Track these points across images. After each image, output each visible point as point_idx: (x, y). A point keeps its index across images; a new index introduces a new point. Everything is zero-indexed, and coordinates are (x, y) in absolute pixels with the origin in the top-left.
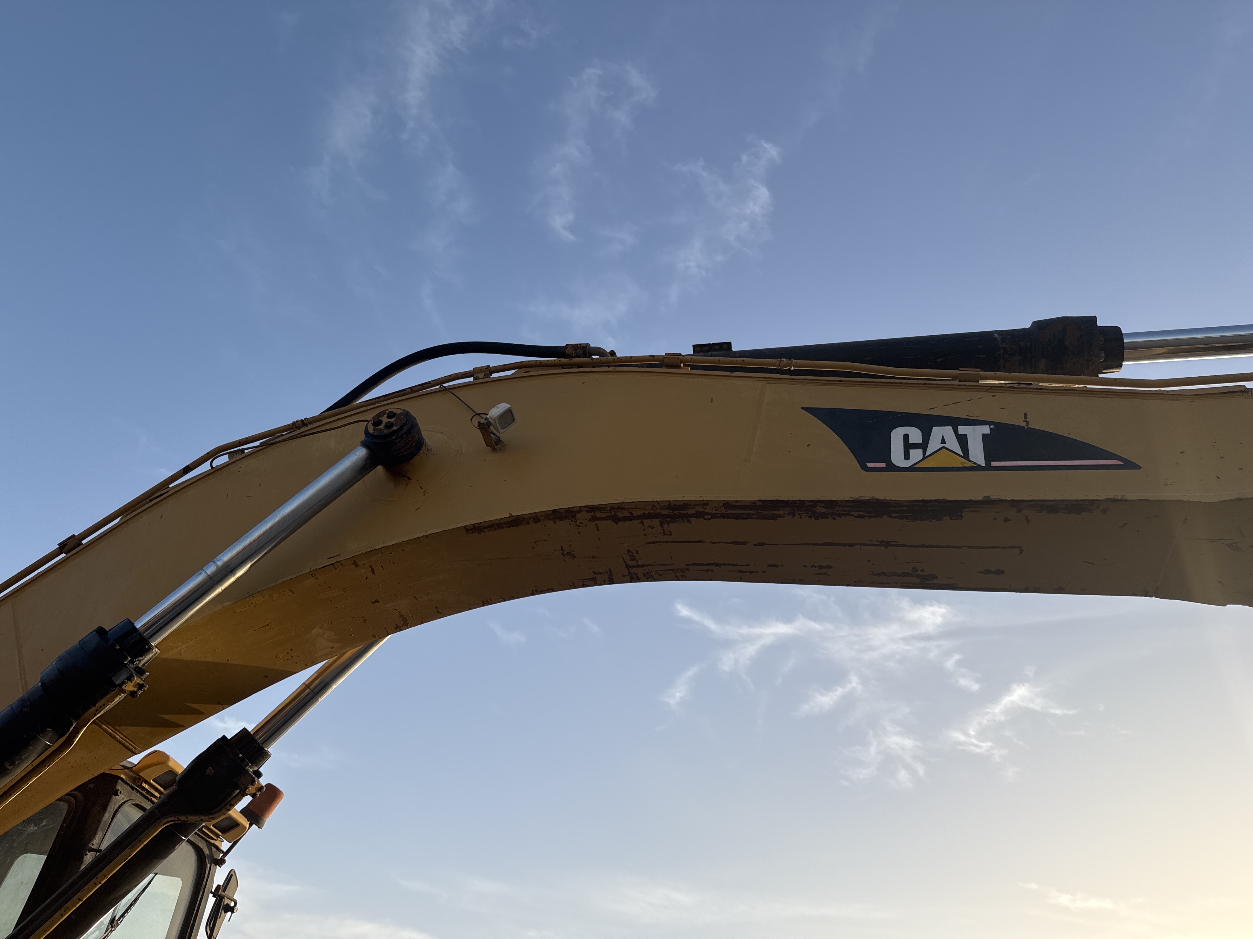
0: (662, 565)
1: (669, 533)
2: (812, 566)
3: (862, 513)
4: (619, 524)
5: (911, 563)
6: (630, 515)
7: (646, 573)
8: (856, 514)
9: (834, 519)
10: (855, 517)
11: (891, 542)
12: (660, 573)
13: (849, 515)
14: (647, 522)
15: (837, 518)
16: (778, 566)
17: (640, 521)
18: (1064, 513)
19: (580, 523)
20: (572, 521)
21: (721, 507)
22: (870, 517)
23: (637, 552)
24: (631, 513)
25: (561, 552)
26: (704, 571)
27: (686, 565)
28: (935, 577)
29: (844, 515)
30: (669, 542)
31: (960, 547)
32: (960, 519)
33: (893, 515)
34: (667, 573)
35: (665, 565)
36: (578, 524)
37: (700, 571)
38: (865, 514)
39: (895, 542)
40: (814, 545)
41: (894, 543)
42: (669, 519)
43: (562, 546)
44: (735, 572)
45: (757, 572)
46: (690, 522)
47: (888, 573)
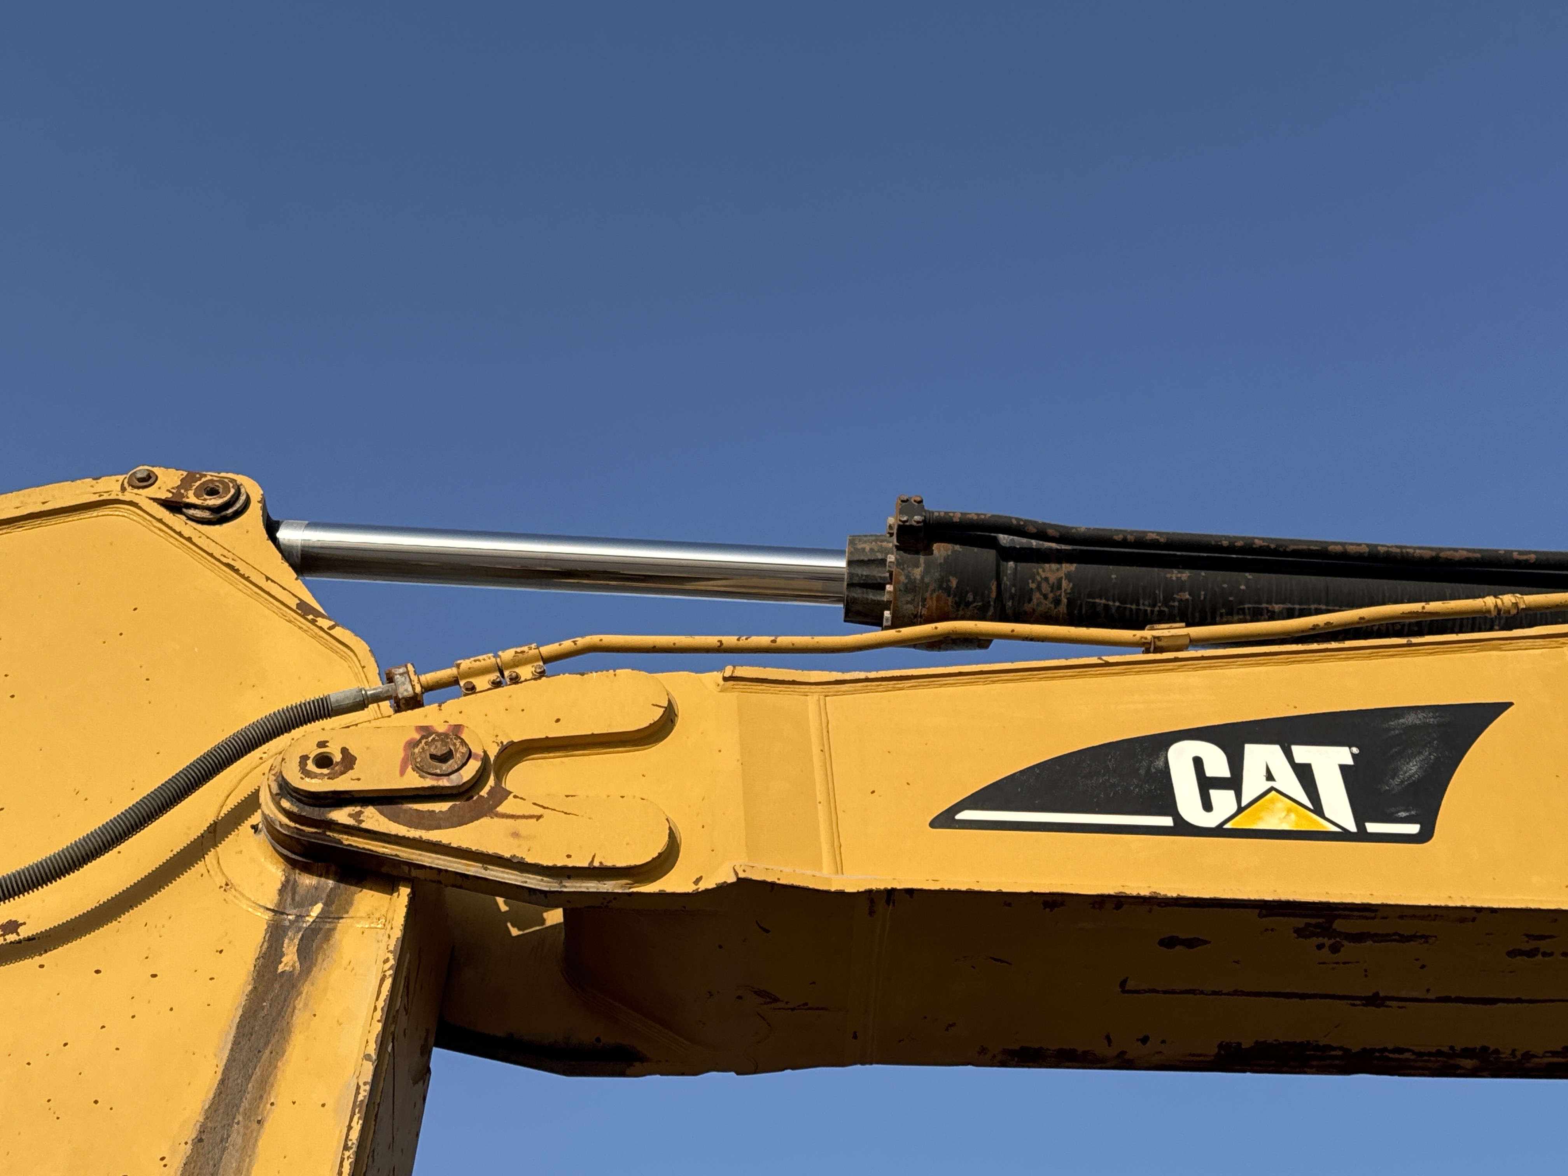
2: (1551, 954)
3: (1397, 1056)
5: (1337, 963)
8: (1407, 1055)
9: (1452, 1048)
10: (1408, 1050)
11: (1363, 1005)
13: (1420, 1054)
15: (1445, 1049)
18: (1048, 1049)
22: (1385, 1049)
28: (1300, 933)
29: (1429, 1054)
31: (1236, 993)
32: (1224, 1043)
33: (1340, 1053)
38: (1391, 1056)
39: (1354, 1005)
40: (1519, 1001)
41: (1358, 1002)
47: (1395, 940)
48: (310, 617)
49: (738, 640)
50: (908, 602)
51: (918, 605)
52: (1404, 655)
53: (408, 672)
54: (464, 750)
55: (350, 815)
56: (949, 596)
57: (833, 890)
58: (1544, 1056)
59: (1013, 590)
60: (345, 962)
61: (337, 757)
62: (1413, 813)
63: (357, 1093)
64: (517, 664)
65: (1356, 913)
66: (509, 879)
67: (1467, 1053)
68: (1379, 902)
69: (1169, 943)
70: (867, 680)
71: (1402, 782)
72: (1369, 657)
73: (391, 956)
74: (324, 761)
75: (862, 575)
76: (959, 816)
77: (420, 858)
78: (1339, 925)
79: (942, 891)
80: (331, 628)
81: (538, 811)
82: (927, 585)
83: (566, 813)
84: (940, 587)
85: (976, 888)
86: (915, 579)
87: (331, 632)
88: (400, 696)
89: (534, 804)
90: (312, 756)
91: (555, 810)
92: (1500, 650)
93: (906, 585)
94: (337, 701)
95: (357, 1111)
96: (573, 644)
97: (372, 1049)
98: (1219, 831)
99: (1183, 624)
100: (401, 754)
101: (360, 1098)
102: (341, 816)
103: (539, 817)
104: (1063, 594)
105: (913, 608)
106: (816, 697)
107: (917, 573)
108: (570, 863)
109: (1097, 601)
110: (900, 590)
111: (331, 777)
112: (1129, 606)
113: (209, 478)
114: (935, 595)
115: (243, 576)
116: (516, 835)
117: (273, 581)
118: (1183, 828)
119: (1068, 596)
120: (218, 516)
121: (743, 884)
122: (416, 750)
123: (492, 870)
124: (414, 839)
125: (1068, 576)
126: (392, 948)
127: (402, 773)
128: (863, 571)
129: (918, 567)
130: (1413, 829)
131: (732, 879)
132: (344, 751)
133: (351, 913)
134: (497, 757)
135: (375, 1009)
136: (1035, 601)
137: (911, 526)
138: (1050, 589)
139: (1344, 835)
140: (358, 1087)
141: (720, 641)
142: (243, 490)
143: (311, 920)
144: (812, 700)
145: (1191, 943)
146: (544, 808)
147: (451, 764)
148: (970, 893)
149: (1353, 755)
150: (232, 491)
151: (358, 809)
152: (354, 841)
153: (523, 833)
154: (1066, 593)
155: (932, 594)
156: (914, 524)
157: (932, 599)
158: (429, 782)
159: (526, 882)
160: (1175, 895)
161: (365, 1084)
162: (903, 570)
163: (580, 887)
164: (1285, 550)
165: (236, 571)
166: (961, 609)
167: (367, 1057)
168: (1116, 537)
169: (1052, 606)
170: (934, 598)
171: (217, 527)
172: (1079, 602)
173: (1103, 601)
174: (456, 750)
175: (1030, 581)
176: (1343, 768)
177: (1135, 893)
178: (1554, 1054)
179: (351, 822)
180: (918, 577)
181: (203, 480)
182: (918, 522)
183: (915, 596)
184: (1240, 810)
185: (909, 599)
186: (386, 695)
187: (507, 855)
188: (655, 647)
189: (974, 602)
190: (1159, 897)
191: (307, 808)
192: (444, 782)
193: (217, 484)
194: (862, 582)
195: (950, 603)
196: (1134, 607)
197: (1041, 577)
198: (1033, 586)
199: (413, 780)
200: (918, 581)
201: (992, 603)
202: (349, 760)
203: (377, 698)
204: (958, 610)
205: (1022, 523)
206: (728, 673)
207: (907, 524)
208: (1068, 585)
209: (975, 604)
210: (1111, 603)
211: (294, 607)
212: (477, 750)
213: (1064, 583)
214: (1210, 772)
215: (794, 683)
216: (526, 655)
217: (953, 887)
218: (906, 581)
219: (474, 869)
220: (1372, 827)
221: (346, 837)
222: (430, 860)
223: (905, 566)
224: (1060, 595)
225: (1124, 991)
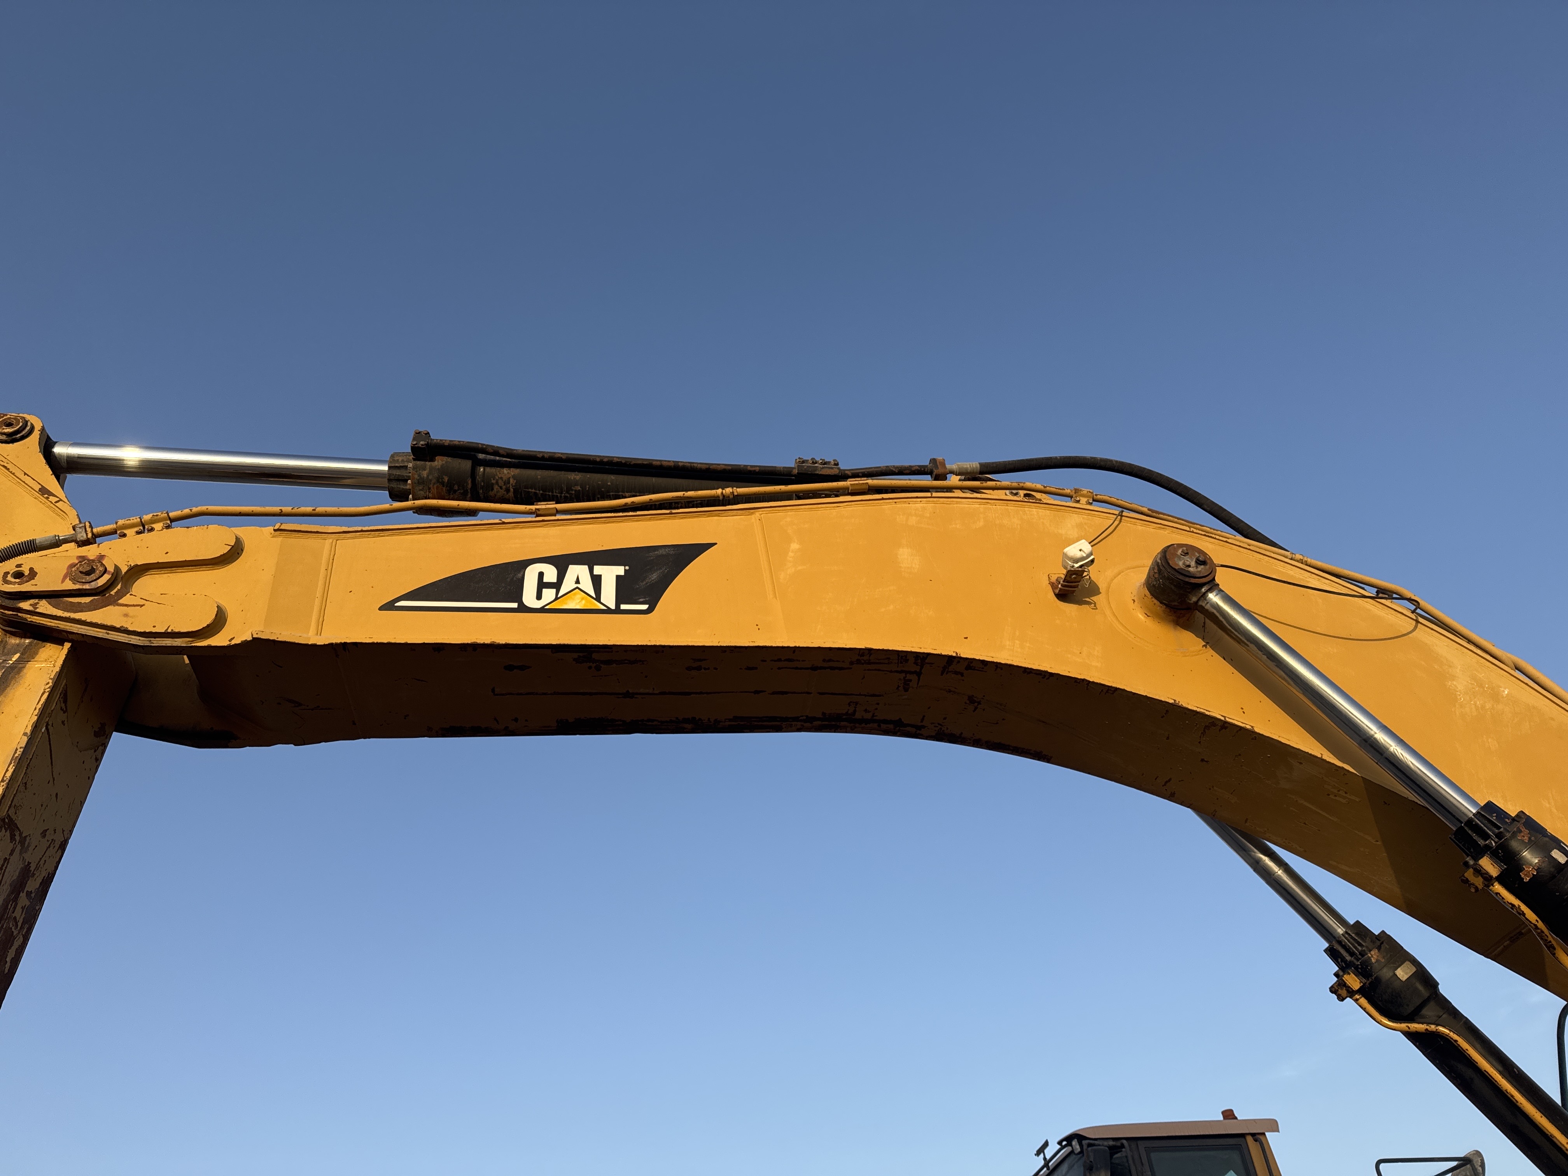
0: (879, 670)
1: (851, 704)
2: (708, 669)
3: (650, 725)
4: (898, 719)
5: (602, 676)
6: (882, 725)
7: (904, 663)
8: (655, 723)
9: (678, 718)
11: (623, 697)
12: (886, 661)
13: (662, 724)
14: (868, 716)
15: (674, 719)
16: (745, 669)
17: (875, 718)
19: (938, 727)
20: (944, 731)
21: (786, 727)
22: (643, 720)
23: (897, 688)
24: (879, 726)
25: (979, 706)
26: (834, 661)
27: (851, 668)
28: (576, 661)
29: (666, 723)
30: (856, 695)
31: (555, 693)
32: (559, 720)
33: (620, 724)
34: (879, 660)
35: (876, 670)
36: (940, 726)
37: (838, 661)
39: (618, 698)
41: (620, 696)
42: (844, 717)
43: (974, 711)
44: (797, 660)
45: (772, 660)
46: (824, 714)
47: (627, 663)
48: (46, 496)
49: (292, 509)
50: (420, 490)
51: (426, 491)
52: (669, 519)
53: (85, 526)
54: (101, 569)
55: (31, 605)
56: (444, 487)
57: (310, 643)
58: (725, 722)
59: (482, 484)
60: (27, 684)
61: (27, 573)
62: (647, 599)
63: (15, 752)
64: (153, 522)
65: (601, 650)
66: (121, 639)
67: (686, 721)
68: (612, 644)
69: (510, 668)
70: (362, 531)
71: (647, 583)
72: (650, 520)
73: (51, 681)
74: (19, 575)
75: (396, 475)
76: (396, 605)
77: (71, 628)
78: (595, 656)
79: (373, 644)
80: (56, 502)
81: (142, 602)
82: (431, 480)
83: (158, 603)
84: (438, 481)
85: (393, 641)
86: (424, 477)
87: (56, 504)
88: (78, 540)
89: (141, 598)
90: (11, 572)
91: (152, 602)
92: (719, 516)
93: (418, 480)
94: (40, 542)
95: (13, 762)
96: (190, 511)
97: (28, 731)
98: (542, 610)
99: (554, 502)
100: (65, 571)
101: (16, 755)
102: (25, 605)
103: (142, 606)
104: (511, 486)
105: (423, 493)
106: (331, 541)
107: (425, 474)
108: (154, 630)
109: (530, 490)
110: (415, 483)
111: (19, 584)
112: (548, 493)
113: (9, 416)
114: (435, 486)
115: (11, 472)
116: (126, 615)
117: (28, 475)
118: (523, 609)
119: (514, 487)
120: (11, 438)
121: (256, 640)
122: (73, 569)
123: (112, 634)
124: (66, 618)
125: (514, 477)
126: (52, 677)
127: (63, 581)
128: (397, 472)
129: (425, 470)
130: (645, 607)
131: (250, 638)
132: (31, 569)
133: (35, 659)
134: (126, 573)
135: (35, 709)
136: (495, 489)
137: (419, 447)
138: (503, 484)
139: (608, 611)
140: (17, 749)
141: (281, 510)
142: (29, 424)
143: (11, 662)
144: (328, 542)
145: (522, 668)
146: (146, 600)
147: (93, 576)
148: (389, 644)
149: (625, 570)
150: (21, 424)
151: (37, 601)
152: (34, 619)
153: (131, 614)
154: (513, 486)
155: (433, 485)
156: (420, 446)
157: (434, 488)
158: (78, 586)
159: (130, 641)
160: (504, 643)
161: (21, 748)
162: (416, 472)
163: (162, 643)
164: (630, 464)
165: (8, 469)
166: (451, 494)
167: (25, 734)
168: (538, 456)
169: (505, 493)
170: (435, 488)
171: (11, 444)
172: (520, 491)
173: (533, 491)
174: (97, 569)
175: (492, 479)
176: (618, 577)
177: (482, 642)
178: (730, 720)
179: (31, 608)
180: (425, 476)
181: (5, 417)
182: (422, 445)
183: (424, 486)
184: (557, 598)
185: (421, 488)
186: (71, 539)
187: (118, 626)
188: (240, 513)
189: (458, 490)
190: (495, 644)
191: (6, 601)
192: (87, 587)
193: (13, 420)
194: (396, 478)
195: (444, 491)
196: (550, 494)
197: (499, 478)
198: (494, 482)
199: (69, 585)
200: (425, 478)
201: (469, 491)
202: (33, 574)
203: (66, 541)
204: (450, 495)
205: (484, 447)
206: (276, 528)
207: (416, 446)
208: (513, 482)
209: (459, 491)
210: (538, 492)
211: (38, 491)
212: (111, 569)
213: (511, 480)
214: (546, 579)
215: (317, 532)
216: (159, 517)
217: (379, 641)
218: (419, 478)
219: (101, 634)
220: (623, 607)
221: (29, 616)
222: (77, 629)
223: (418, 469)
224: (509, 487)
225: (495, 695)
